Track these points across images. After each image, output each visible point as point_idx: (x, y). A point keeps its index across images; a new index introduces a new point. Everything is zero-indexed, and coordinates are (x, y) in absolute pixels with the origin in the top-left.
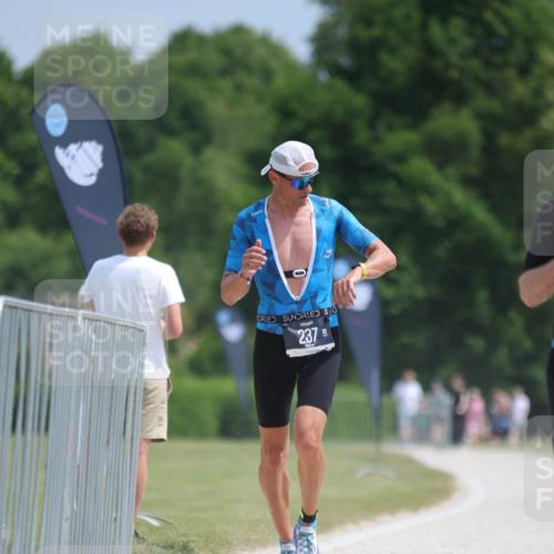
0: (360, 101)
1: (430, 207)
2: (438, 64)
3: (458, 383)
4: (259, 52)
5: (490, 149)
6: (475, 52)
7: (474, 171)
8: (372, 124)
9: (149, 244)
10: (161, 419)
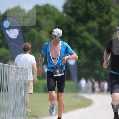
0: (73, 20)
1: (88, 42)
2: (89, 12)
3: (93, 80)
4: (52, 10)
5: (100, 30)
6: (97, 9)
7: (97, 34)
8: (75, 25)
9: (29, 51)
10: (31, 89)
